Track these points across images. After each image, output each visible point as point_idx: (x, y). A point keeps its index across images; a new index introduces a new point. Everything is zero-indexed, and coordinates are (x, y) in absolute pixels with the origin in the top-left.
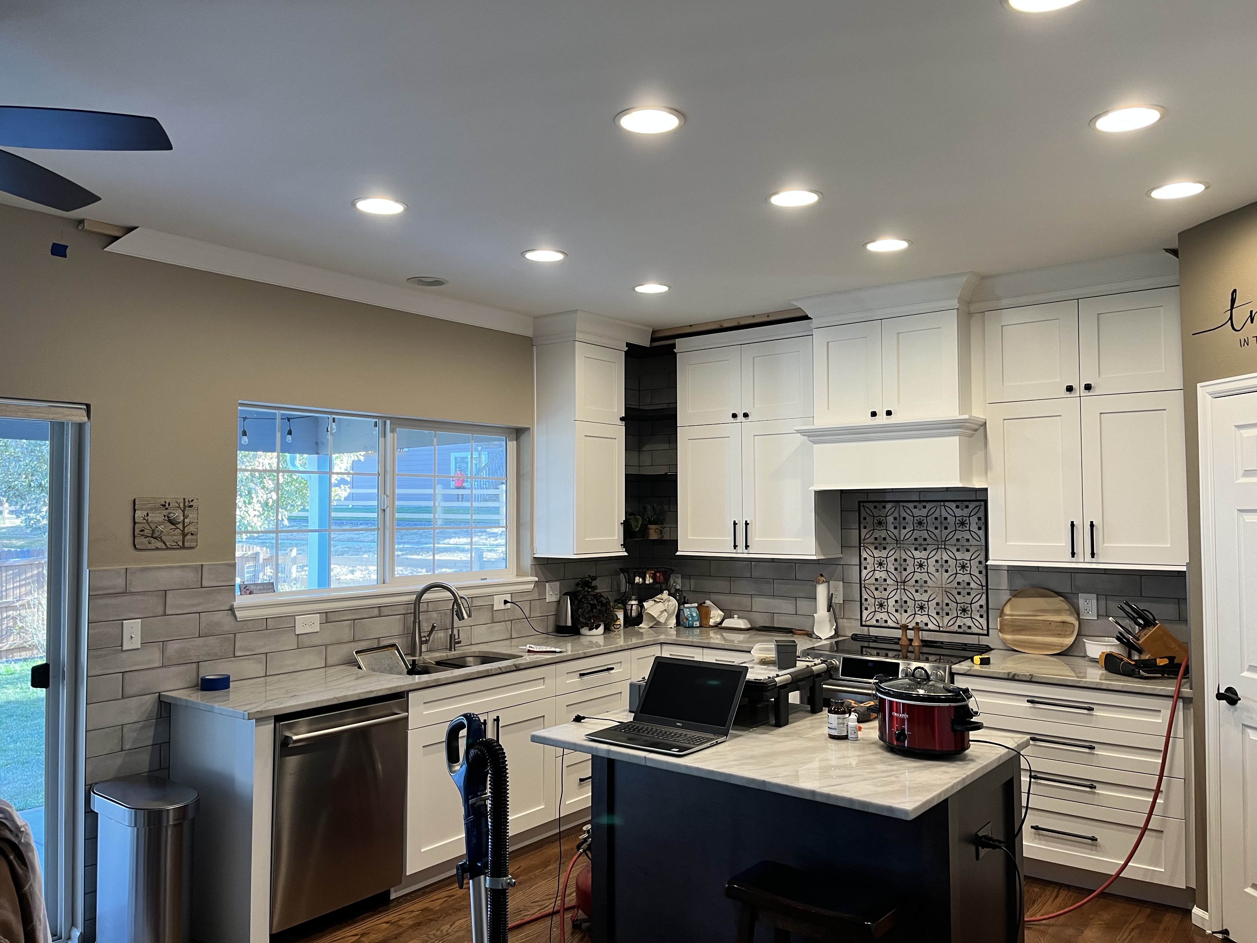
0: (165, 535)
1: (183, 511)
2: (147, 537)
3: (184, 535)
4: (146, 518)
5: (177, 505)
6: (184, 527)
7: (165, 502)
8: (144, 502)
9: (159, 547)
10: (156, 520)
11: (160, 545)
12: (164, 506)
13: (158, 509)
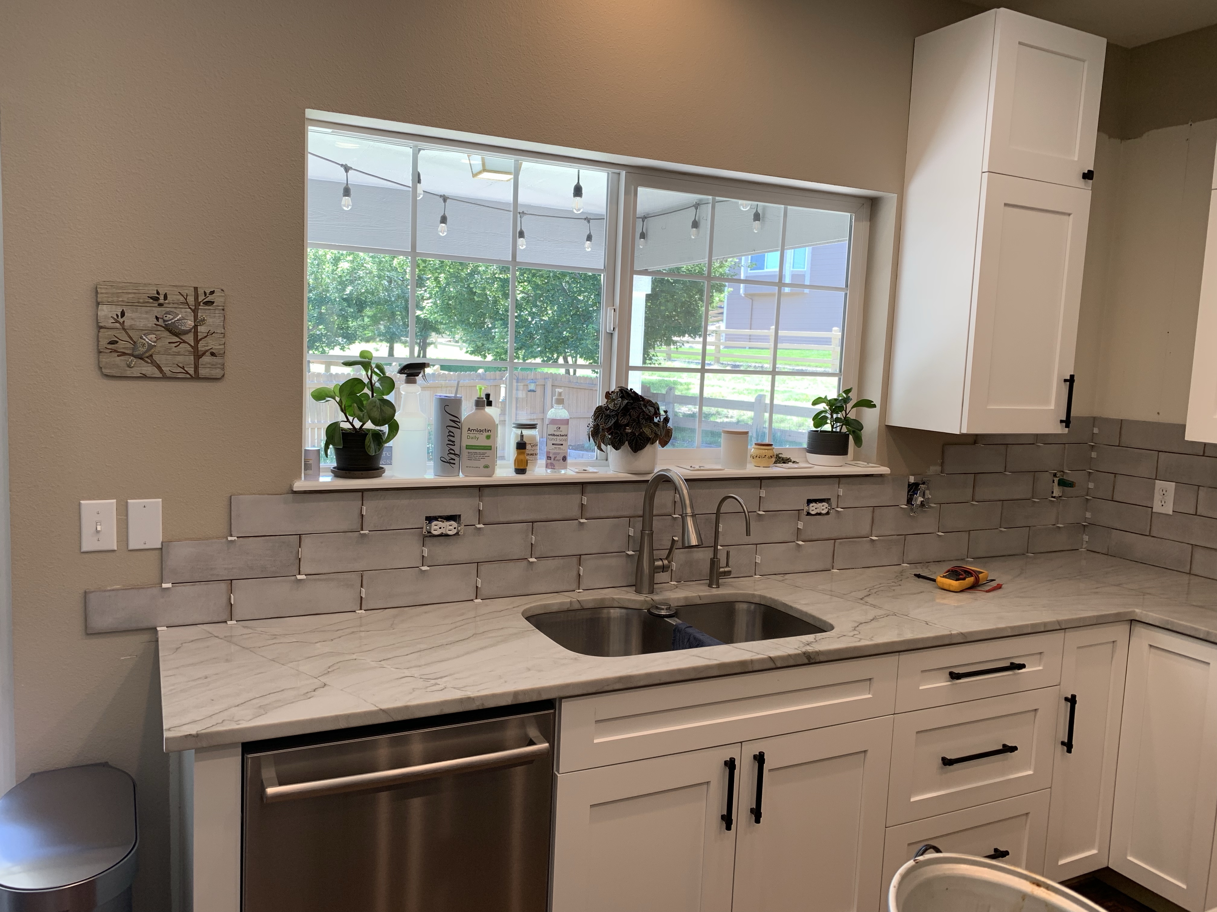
0: (159, 353)
1: (195, 311)
2: (124, 354)
3: (198, 355)
4: (121, 320)
5: (182, 299)
6: (197, 341)
7: (158, 293)
8: (114, 291)
9: (149, 374)
10: (141, 324)
11: (149, 370)
12: (156, 299)
13: (144, 304)
